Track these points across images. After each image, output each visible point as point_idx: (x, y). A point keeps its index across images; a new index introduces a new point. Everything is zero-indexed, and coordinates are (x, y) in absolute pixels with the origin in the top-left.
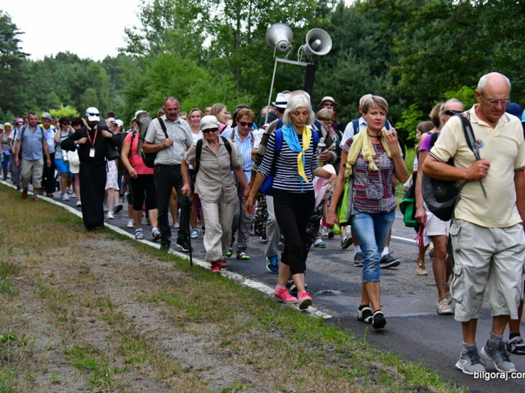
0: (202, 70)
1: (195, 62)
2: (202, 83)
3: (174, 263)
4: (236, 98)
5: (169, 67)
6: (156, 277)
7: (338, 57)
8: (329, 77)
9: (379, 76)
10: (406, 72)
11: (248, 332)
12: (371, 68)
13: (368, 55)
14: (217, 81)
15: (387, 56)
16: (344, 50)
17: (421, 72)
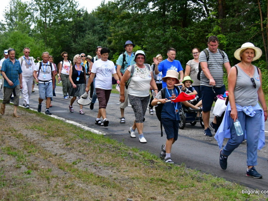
0: (30, 38)
1: (27, 35)
2: (31, 43)
3: (36, 114)
4: (45, 49)
5: (17, 36)
6: (30, 120)
7: (86, 33)
8: (82, 41)
9: (102, 41)
10: (114, 40)
11: (75, 140)
12: (99, 38)
13: (98, 33)
14: (37, 42)
15: (105, 33)
16: (88, 30)
17: (120, 39)
